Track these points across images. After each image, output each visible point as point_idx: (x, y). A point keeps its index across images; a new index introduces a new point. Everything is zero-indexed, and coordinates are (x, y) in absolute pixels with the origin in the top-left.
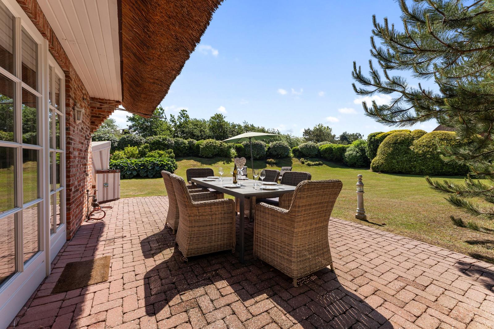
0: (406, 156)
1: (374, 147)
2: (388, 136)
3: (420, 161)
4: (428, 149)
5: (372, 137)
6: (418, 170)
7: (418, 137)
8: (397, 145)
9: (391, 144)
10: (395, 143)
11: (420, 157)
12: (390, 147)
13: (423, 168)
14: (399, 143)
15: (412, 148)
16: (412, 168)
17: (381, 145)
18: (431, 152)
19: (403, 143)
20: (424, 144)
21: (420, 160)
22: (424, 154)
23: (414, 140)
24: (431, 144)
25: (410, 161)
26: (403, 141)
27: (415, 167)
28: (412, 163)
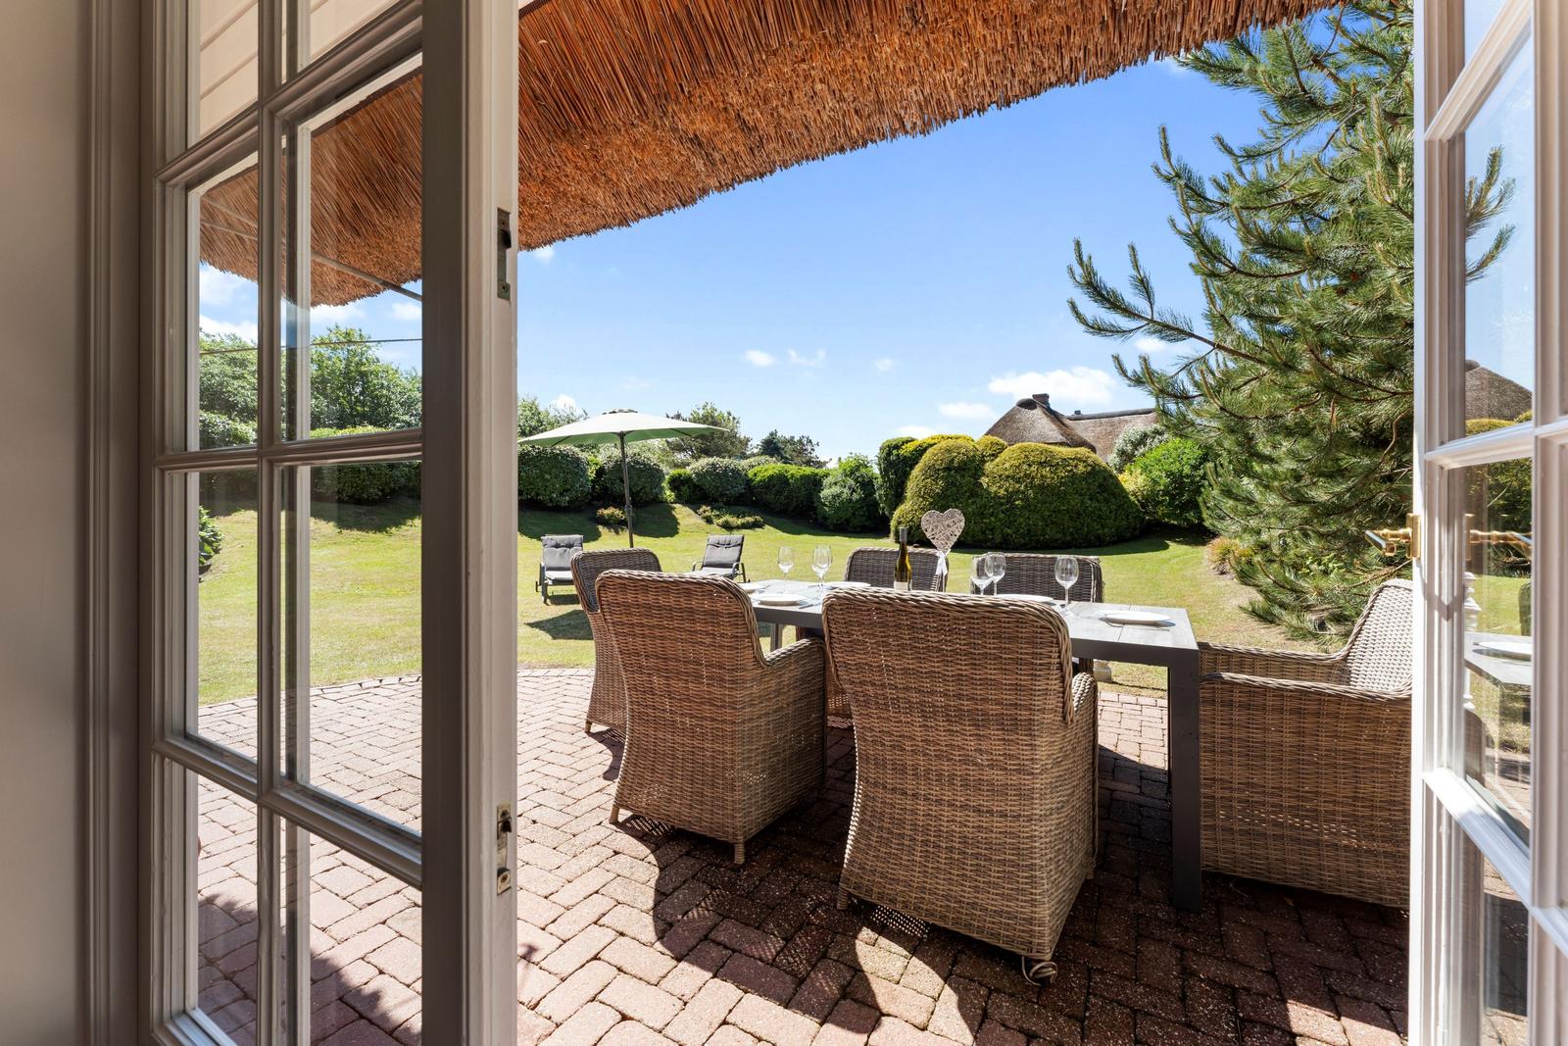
0: (973, 503)
1: (896, 475)
2: (930, 450)
3: (1002, 516)
4: (1017, 486)
5: (890, 450)
6: (998, 538)
7: (993, 455)
8: (952, 472)
9: (939, 470)
10: (948, 469)
11: (1002, 504)
12: (937, 478)
13: (1009, 531)
14: (958, 469)
15: (984, 480)
16: (987, 532)
17: (916, 472)
18: (1023, 493)
19: (964, 470)
20: (1007, 473)
21: (1003, 512)
22: (1010, 497)
23: (985, 462)
24: (1022, 474)
25: (982, 513)
26: (965, 464)
27: (991, 530)
28: (988, 521)
